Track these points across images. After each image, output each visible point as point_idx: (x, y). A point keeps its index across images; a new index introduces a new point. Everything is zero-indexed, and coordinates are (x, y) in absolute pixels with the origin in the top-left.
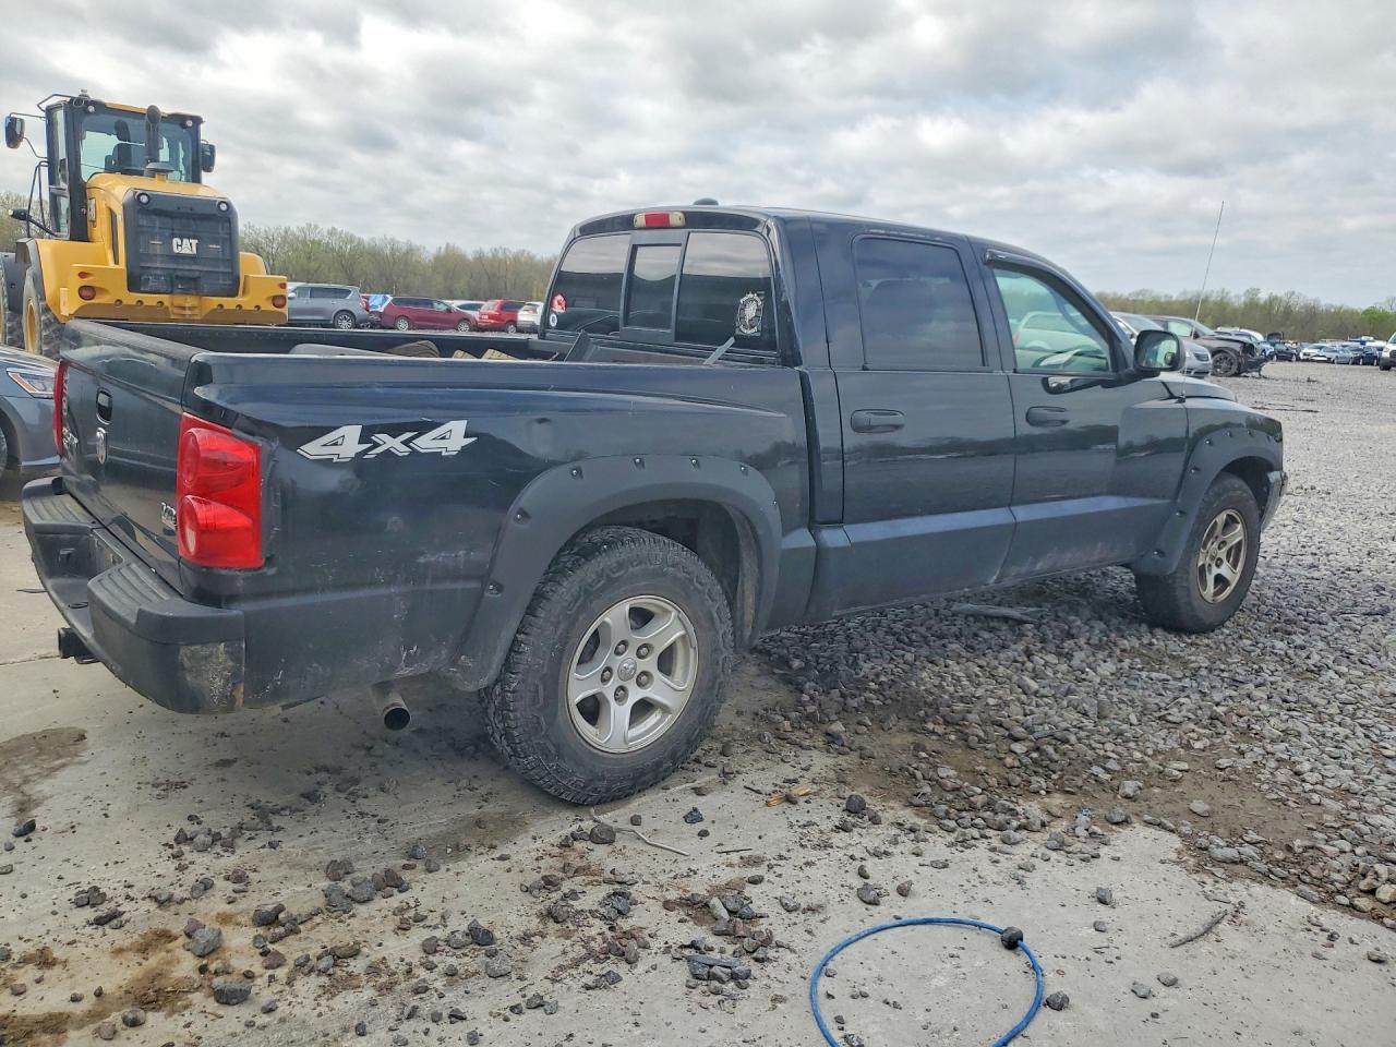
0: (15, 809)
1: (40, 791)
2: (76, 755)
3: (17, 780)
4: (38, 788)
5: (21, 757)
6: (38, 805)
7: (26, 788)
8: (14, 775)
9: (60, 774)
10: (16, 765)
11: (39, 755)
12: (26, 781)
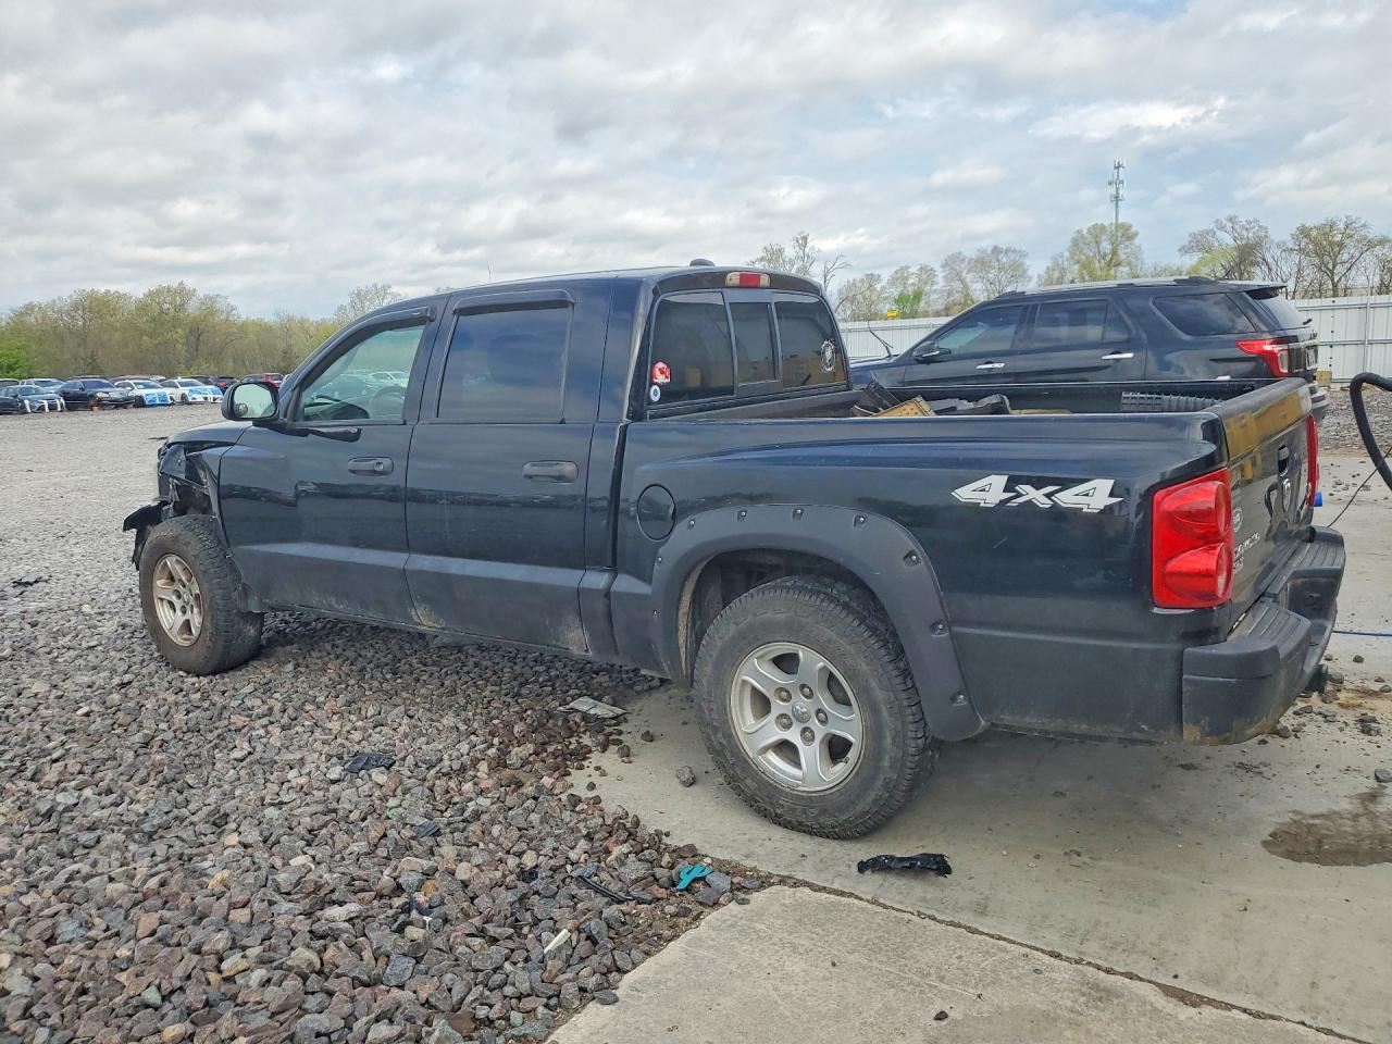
0: (1380, 799)
1: (1351, 803)
2: (1295, 822)
3: (1363, 820)
4: (1349, 807)
5: (1345, 841)
6: (1360, 794)
7: (1362, 811)
8: (1363, 826)
9: (1323, 810)
10: (1354, 835)
11: (1327, 836)
12: (1355, 817)
